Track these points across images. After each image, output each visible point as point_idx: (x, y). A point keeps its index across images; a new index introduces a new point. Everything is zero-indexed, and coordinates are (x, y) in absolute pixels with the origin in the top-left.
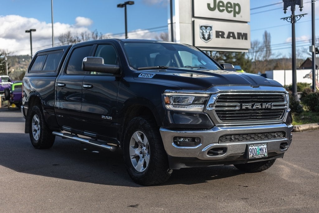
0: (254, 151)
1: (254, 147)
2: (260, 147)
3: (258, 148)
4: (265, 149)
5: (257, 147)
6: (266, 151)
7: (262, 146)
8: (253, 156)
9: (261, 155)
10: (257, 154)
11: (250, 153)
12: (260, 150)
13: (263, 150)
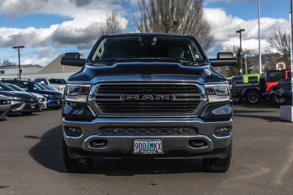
0: (142, 146)
1: (142, 141)
2: (150, 142)
3: (148, 143)
4: (159, 146)
5: (146, 143)
6: (160, 147)
7: (154, 142)
8: (139, 152)
9: (152, 151)
10: (146, 150)
11: (135, 148)
12: (151, 145)
13: (155, 146)
